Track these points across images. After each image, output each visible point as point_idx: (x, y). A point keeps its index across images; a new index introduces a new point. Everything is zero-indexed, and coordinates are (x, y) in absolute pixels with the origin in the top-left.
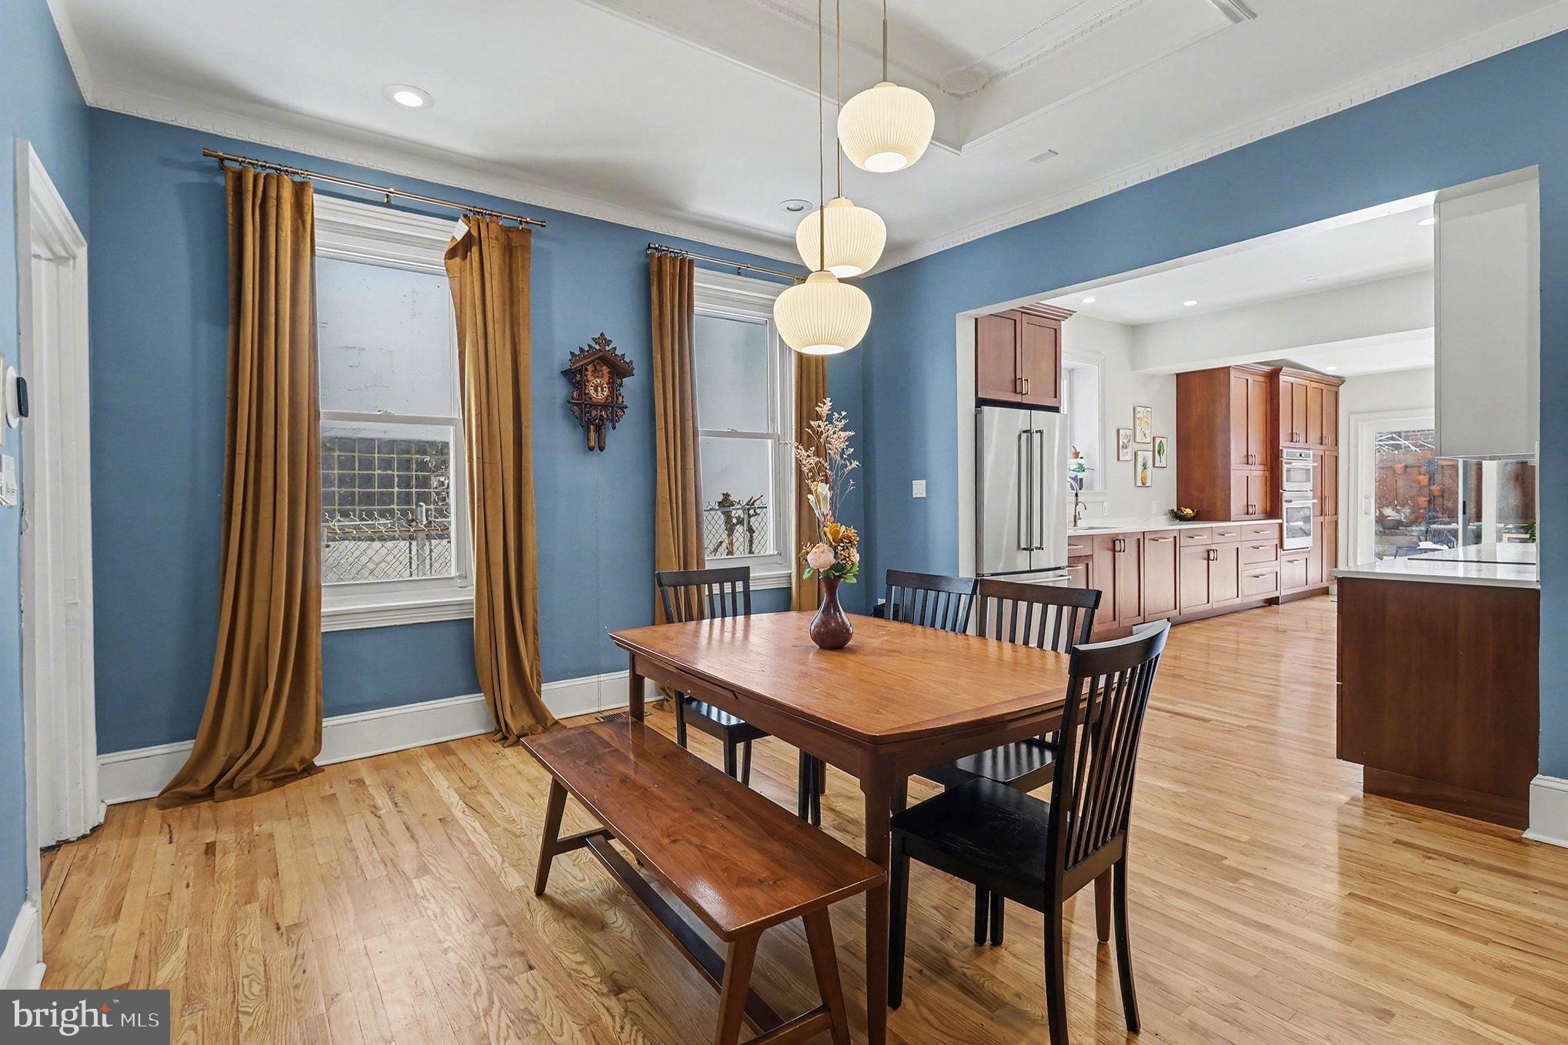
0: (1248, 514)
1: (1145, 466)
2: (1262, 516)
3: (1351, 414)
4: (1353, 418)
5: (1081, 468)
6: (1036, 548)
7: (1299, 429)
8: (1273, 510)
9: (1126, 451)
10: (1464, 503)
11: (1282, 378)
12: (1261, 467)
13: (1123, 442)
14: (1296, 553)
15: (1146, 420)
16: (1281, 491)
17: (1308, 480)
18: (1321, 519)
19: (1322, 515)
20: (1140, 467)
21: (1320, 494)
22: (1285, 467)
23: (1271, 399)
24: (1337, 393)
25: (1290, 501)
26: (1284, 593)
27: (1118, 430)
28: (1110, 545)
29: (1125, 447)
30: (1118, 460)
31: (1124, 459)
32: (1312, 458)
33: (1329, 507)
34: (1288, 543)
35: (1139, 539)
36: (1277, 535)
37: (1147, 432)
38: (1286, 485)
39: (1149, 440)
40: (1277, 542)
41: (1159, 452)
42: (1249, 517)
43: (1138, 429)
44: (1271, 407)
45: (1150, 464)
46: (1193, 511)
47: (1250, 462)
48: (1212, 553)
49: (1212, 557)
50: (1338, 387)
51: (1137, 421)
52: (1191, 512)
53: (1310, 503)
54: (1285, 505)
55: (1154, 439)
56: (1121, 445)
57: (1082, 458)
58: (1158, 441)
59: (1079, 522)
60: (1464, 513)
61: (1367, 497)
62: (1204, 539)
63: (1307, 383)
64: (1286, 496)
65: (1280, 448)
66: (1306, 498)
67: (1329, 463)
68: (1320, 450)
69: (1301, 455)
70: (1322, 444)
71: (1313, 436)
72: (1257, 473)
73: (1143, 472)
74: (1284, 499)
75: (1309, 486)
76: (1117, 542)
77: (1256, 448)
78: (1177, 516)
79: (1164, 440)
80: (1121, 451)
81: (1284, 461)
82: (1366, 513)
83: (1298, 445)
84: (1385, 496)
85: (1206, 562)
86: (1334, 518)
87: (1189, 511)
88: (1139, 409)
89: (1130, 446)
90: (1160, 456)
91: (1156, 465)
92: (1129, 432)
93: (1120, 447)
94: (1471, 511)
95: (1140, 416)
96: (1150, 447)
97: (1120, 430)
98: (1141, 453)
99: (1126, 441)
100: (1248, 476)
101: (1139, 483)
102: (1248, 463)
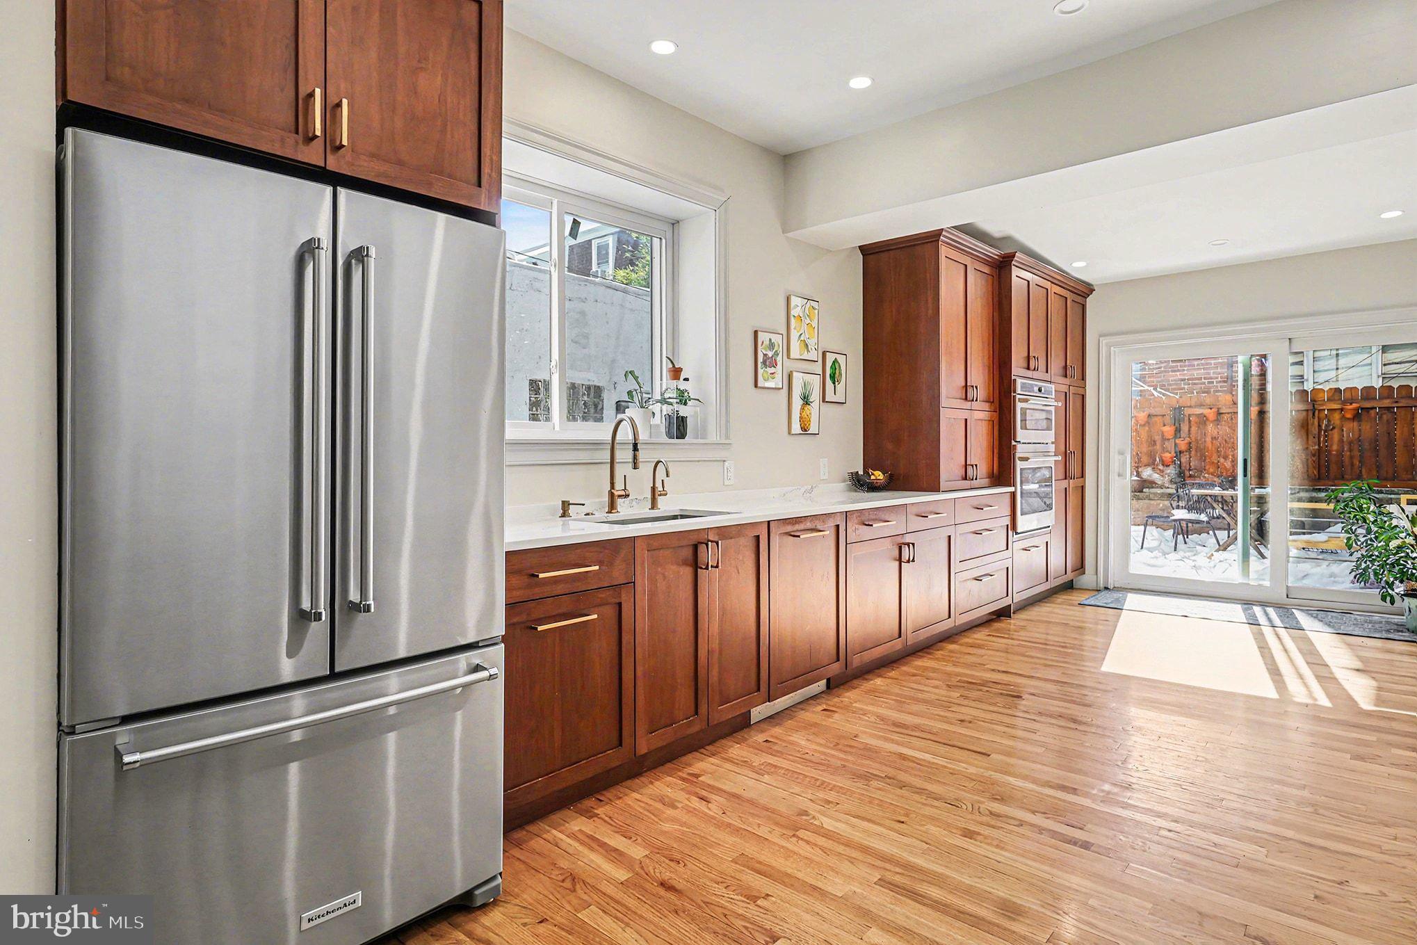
0: (966, 479)
1: (806, 400)
2: (986, 481)
3: (1100, 336)
4: (1104, 341)
5: (683, 398)
7: (1037, 351)
8: (1002, 472)
9: (770, 370)
10: (1245, 461)
11: (1015, 272)
12: (986, 406)
13: (765, 355)
14: (1033, 536)
15: (808, 321)
16: (1013, 443)
17: (1049, 429)
18: (1064, 484)
19: (1066, 479)
20: (797, 403)
21: (1064, 449)
22: (1019, 405)
23: (1000, 303)
24: (1084, 307)
25: (1026, 459)
26: (1017, 598)
27: (756, 333)
28: (688, 553)
29: (770, 362)
30: (756, 386)
31: (767, 384)
32: (1053, 397)
33: (1074, 468)
34: (1024, 523)
35: (758, 537)
36: (1008, 511)
37: (812, 343)
38: (1021, 435)
39: (814, 355)
40: (1007, 521)
41: (833, 377)
42: (967, 484)
43: (794, 335)
44: (1001, 316)
45: (815, 397)
46: (884, 475)
47: (970, 397)
48: (905, 550)
49: (905, 556)
50: (1086, 298)
51: (793, 321)
52: (881, 477)
53: (1051, 461)
54: (1020, 465)
55: (824, 354)
56: (760, 359)
57: (687, 379)
58: (830, 358)
59: (660, 500)
60: (1245, 475)
61: (1121, 453)
62: (894, 526)
63: (1048, 285)
64: (1021, 450)
65: (1013, 378)
66: (1045, 454)
67: (1073, 404)
68: (1063, 384)
69: (1040, 390)
70: (1066, 376)
71: (1056, 364)
72: (980, 414)
73: (802, 409)
74: (1018, 455)
75: (1050, 436)
76: (702, 548)
77: (979, 377)
78: (860, 483)
79: (841, 359)
80: (760, 371)
81: (1018, 396)
82: (1119, 475)
83: (1035, 375)
84: (1146, 456)
85: (897, 563)
86: (1079, 482)
87: (878, 475)
88: (795, 301)
89: (779, 364)
90: (834, 383)
91: (827, 400)
92: (777, 339)
93: (760, 365)
94: (1253, 468)
95: (794, 312)
96: (818, 368)
97: (760, 334)
98: (798, 379)
99: (770, 354)
100: (966, 420)
101: (796, 428)
102: (966, 399)
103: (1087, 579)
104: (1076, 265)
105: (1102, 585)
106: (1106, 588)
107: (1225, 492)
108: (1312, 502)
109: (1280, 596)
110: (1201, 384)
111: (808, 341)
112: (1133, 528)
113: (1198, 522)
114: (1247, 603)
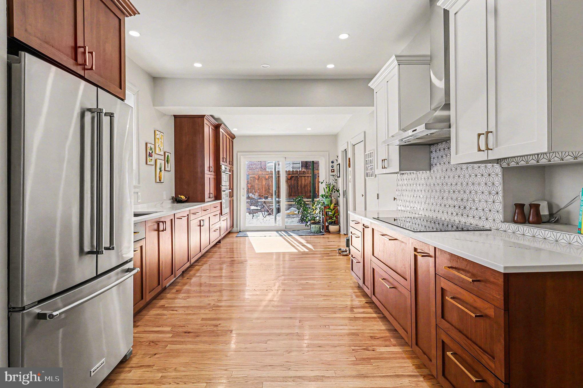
0: (210, 198)
1: (160, 169)
2: (214, 199)
3: (238, 152)
4: (239, 154)
6: (106, 249)
7: (225, 156)
8: (218, 196)
9: (151, 158)
10: (275, 191)
11: (221, 130)
12: (214, 174)
13: (149, 152)
14: (225, 216)
15: (161, 140)
16: (221, 186)
17: (228, 181)
19: (230, 197)
20: (158, 171)
22: (222, 174)
24: (233, 143)
25: (224, 191)
26: (222, 236)
27: (146, 144)
28: (156, 227)
29: (151, 155)
30: (146, 164)
31: (150, 164)
32: (228, 171)
34: (223, 211)
36: (220, 208)
37: (162, 148)
38: (223, 183)
39: (162, 153)
40: (220, 211)
41: (167, 161)
42: (210, 200)
43: (157, 145)
44: (216, 143)
45: (163, 169)
46: (186, 198)
48: (201, 222)
50: (234, 139)
51: (157, 140)
52: (185, 198)
53: (228, 191)
54: (222, 193)
55: (165, 153)
56: (148, 154)
58: (167, 154)
60: (275, 195)
61: (243, 189)
62: (199, 214)
63: (227, 135)
64: (223, 188)
65: (221, 164)
66: (227, 189)
67: (232, 173)
68: (229, 167)
69: (226, 169)
70: (230, 164)
71: (228, 160)
72: (213, 176)
73: (159, 173)
74: (222, 190)
75: (228, 183)
77: (212, 164)
78: (176, 200)
79: (169, 155)
80: (148, 158)
81: (222, 171)
82: (243, 196)
83: (224, 163)
84: (250, 189)
85: (199, 227)
86: (232, 198)
87: (183, 197)
88: (157, 132)
89: (153, 156)
90: (168, 164)
91: (166, 170)
92: (153, 146)
93: (148, 156)
94: (277, 194)
95: (157, 137)
96: (163, 158)
97: (148, 144)
98: (158, 161)
99: (151, 152)
100: (210, 178)
101: (158, 181)
102: (210, 171)
103: (235, 229)
104: (234, 129)
105: (239, 231)
106: (240, 231)
107: (266, 200)
108: (288, 202)
109: (284, 228)
110: (250, 167)
111: (161, 148)
112: (247, 213)
113: (258, 210)
114: (277, 231)
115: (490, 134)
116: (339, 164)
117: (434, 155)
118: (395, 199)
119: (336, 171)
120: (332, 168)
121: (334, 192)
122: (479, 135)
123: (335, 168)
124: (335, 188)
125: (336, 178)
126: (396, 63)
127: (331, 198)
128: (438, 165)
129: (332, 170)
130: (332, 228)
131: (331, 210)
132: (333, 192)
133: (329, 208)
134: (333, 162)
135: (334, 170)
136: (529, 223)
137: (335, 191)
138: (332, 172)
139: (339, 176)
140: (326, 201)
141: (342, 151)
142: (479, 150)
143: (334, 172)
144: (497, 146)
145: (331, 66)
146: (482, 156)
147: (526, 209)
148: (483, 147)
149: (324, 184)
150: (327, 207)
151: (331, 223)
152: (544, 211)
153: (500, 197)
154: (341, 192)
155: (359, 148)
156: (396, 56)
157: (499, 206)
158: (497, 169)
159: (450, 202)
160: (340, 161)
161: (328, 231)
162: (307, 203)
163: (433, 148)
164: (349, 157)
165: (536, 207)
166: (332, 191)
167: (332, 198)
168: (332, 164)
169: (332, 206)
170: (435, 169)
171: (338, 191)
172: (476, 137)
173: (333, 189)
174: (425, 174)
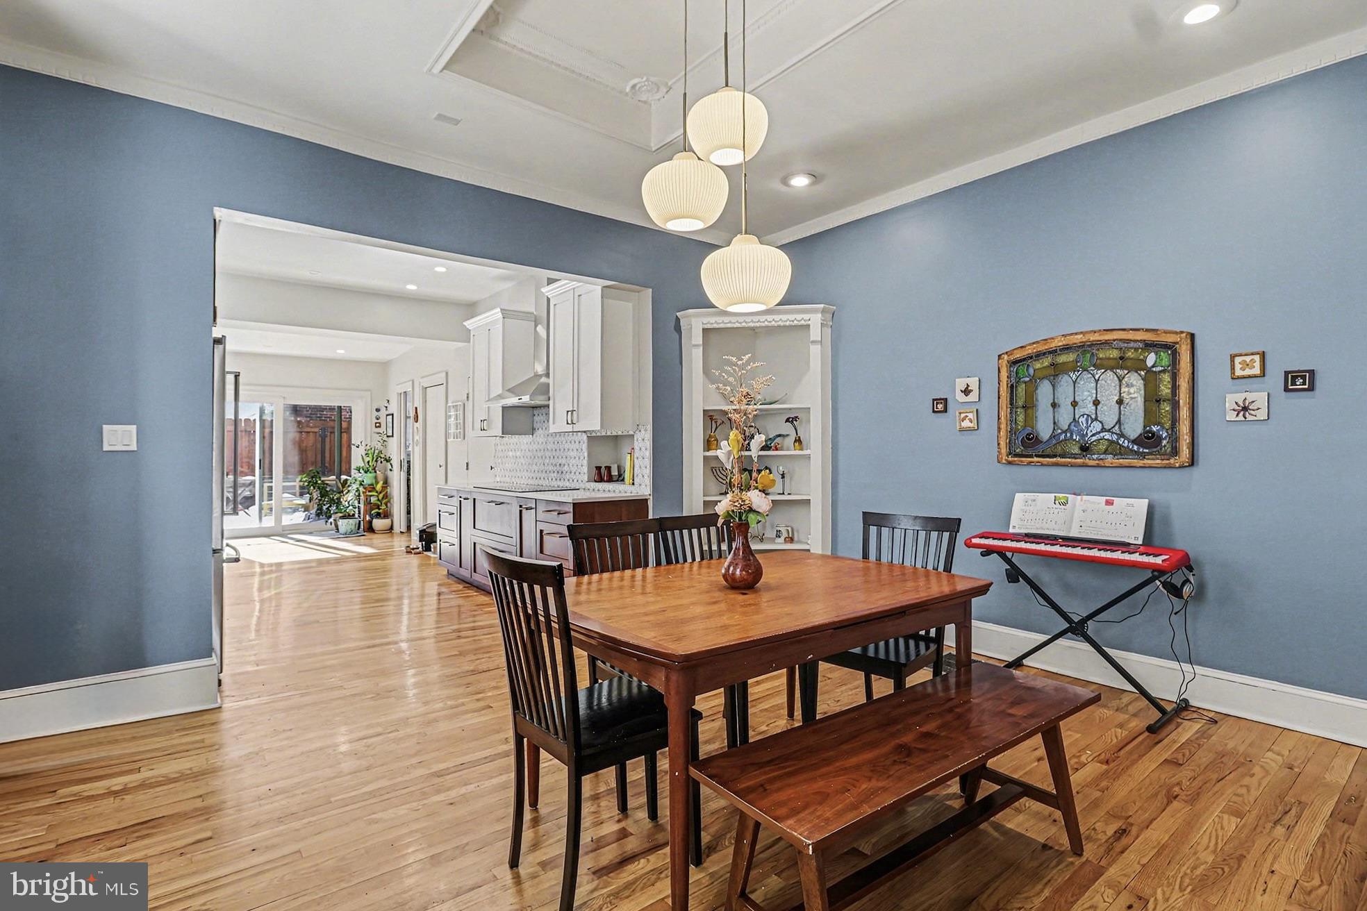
10: (260, 461)
94: (264, 466)
109: (280, 530)
115: (574, 412)
116: (393, 415)
117: (536, 418)
118: (492, 468)
119: (383, 425)
120: (377, 421)
121: (381, 462)
122: (568, 412)
123: (382, 420)
124: (382, 456)
125: (385, 438)
126: (500, 315)
127: (376, 472)
128: (540, 429)
129: (376, 423)
130: (378, 523)
131: (377, 492)
132: (379, 462)
133: (374, 489)
134: (378, 410)
135: (380, 423)
136: (604, 481)
137: (382, 460)
138: (376, 427)
139: (391, 434)
140: (368, 479)
141: (398, 393)
142: (568, 423)
143: (380, 427)
144: (578, 422)
145: (412, 287)
146: (569, 428)
147: (603, 470)
148: (570, 422)
149: (362, 449)
150: (372, 488)
151: (378, 515)
152: (615, 472)
153: (585, 462)
154: (395, 462)
155: (436, 395)
156: (501, 310)
157: (585, 469)
158: (585, 437)
159: (551, 468)
160: (393, 408)
161: (370, 529)
162: (327, 482)
163: (536, 412)
164: (415, 406)
165: (608, 468)
166: (376, 461)
167: (378, 472)
168: (377, 413)
169: (379, 487)
170: (538, 433)
171: (388, 460)
172: (566, 412)
173: (379, 459)
174: (526, 439)
